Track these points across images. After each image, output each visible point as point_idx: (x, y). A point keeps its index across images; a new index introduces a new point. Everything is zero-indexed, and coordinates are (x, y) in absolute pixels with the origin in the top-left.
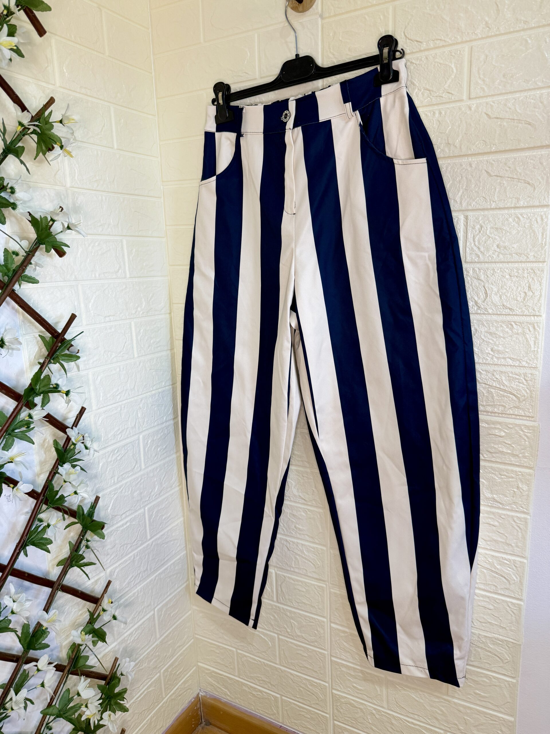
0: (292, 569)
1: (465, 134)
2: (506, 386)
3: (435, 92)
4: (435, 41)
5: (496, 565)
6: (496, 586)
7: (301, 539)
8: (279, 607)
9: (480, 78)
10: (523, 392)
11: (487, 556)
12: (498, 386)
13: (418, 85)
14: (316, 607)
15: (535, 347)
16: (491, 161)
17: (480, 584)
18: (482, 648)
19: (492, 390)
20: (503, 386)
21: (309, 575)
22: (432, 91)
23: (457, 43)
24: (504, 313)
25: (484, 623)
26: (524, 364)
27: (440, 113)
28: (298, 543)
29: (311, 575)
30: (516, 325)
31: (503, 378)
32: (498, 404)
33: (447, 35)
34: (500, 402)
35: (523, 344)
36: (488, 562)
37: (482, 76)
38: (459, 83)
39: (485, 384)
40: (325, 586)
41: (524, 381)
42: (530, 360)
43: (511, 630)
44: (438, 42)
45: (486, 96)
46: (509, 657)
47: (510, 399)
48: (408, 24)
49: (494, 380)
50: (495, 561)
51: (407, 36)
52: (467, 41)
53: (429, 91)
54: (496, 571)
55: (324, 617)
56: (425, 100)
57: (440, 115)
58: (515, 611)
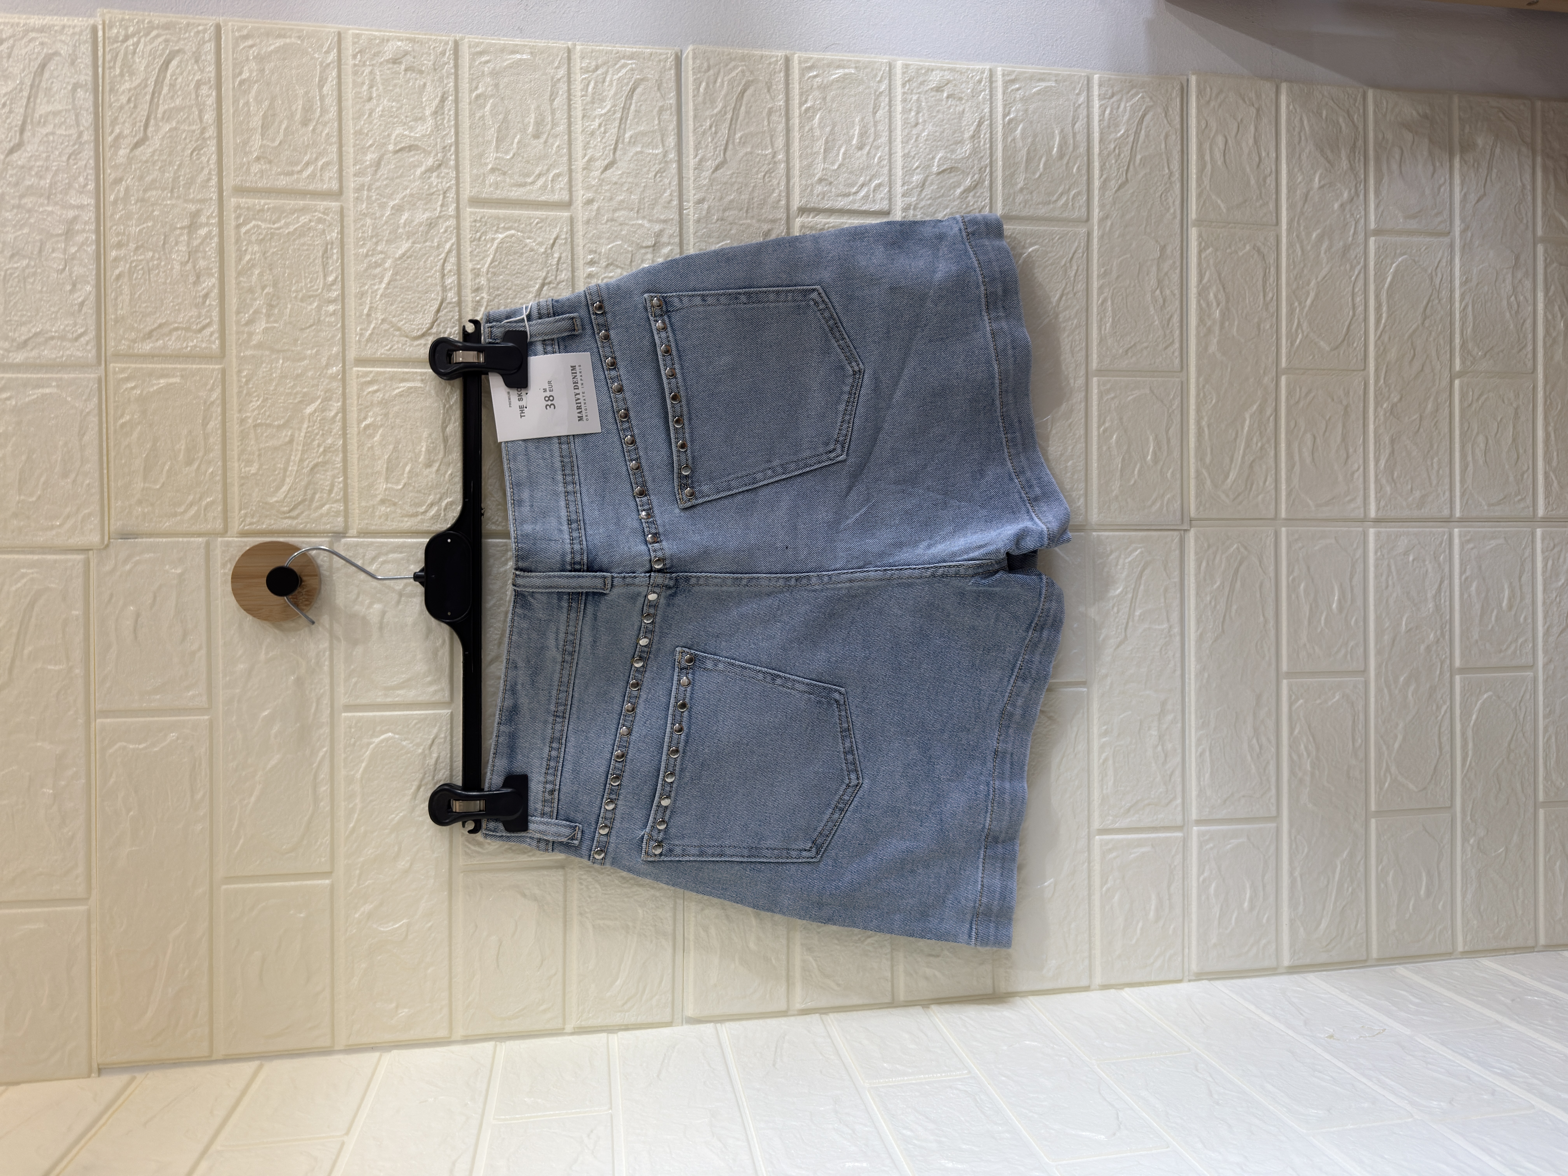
1: (638, 212)
2: (1127, 130)
3: (548, 273)
9: (533, 183)
10: (1134, 101)
12: (1129, 146)
15: (1049, 81)
16: (697, 159)
19: (1139, 157)
20: (1128, 137)
23: (458, 228)
24: (988, 135)
26: (1082, 99)
30: (1009, 114)
31: (1112, 136)
32: (1163, 146)
33: (438, 247)
34: (1160, 144)
35: (1045, 101)
37: (529, 180)
38: (537, 223)
39: (1128, 169)
41: (1115, 98)
42: (1074, 89)
44: (448, 267)
45: (570, 171)
47: (1151, 124)
49: (1119, 155)
52: (458, 208)
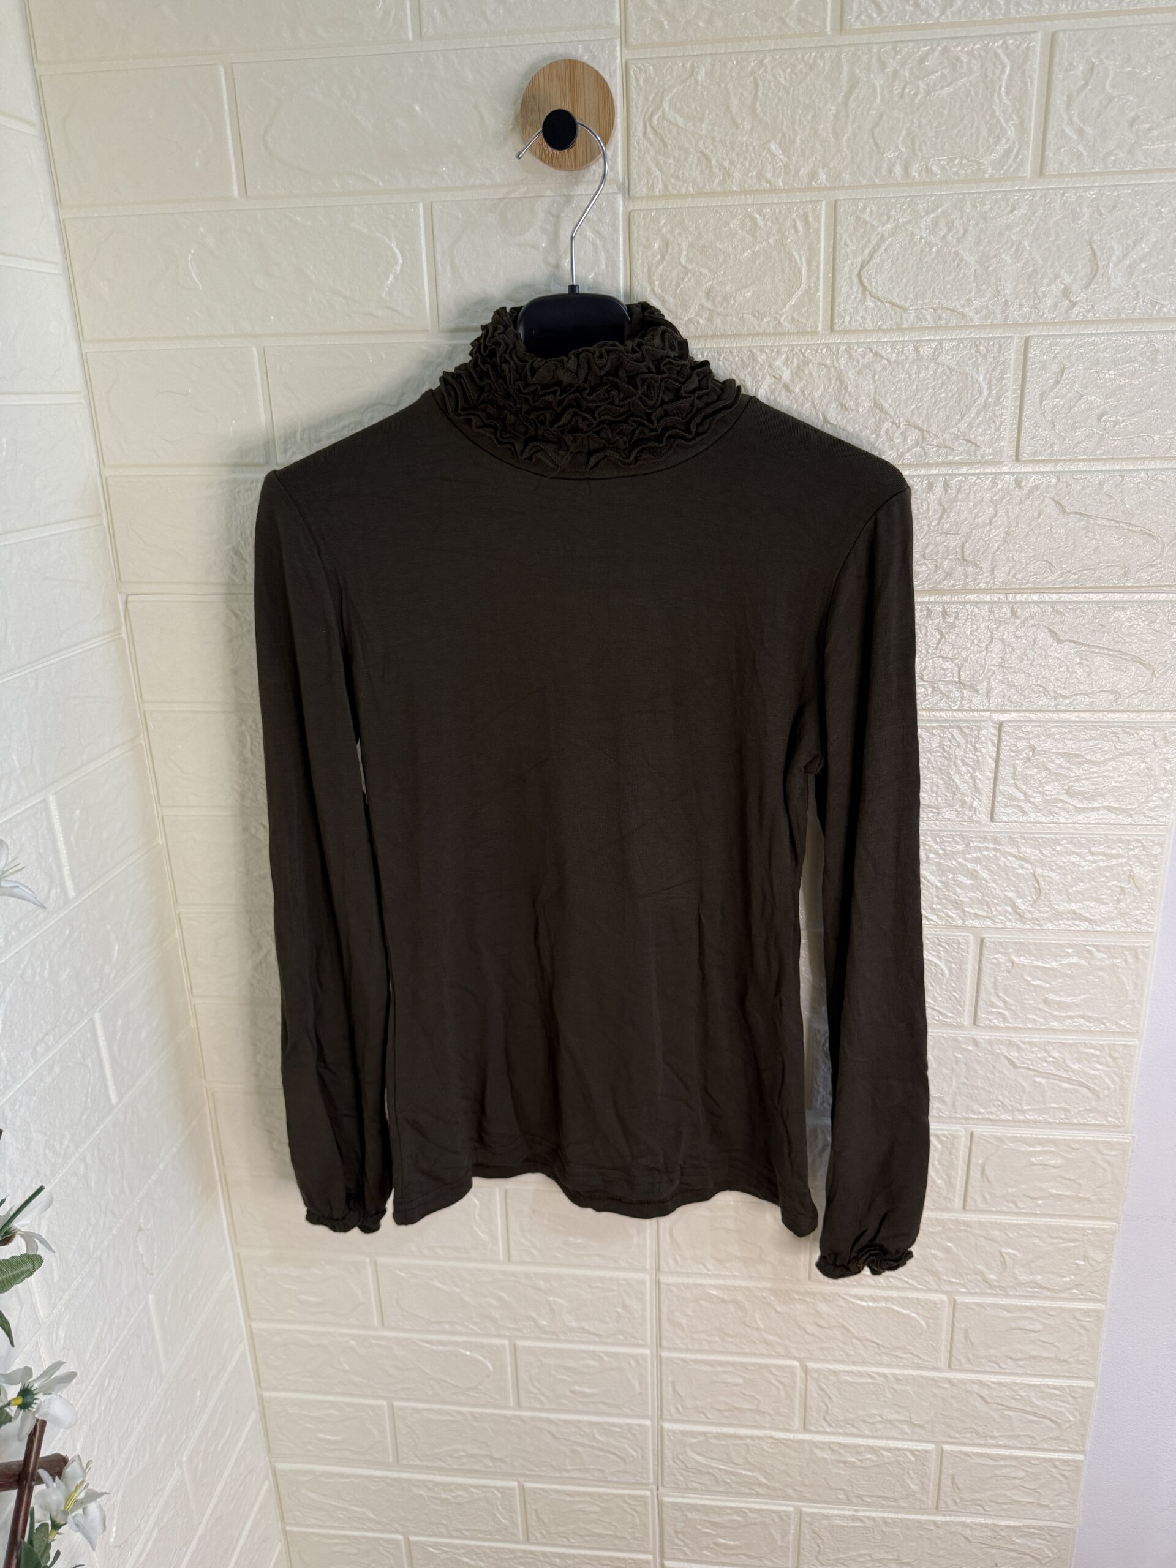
0: (566, 1475)
2: (1073, 1071)
3: (936, 435)
4: (940, 311)
5: (1034, 1400)
6: (1032, 1437)
7: (588, 1413)
8: (532, 1552)
9: (1044, 416)
10: (1107, 1080)
11: (1016, 1388)
12: (1055, 1072)
13: (892, 413)
14: (628, 1537)
15: (1134, 993)
17: (1001, 1438)
18: (998, 1548)
19: (1043, 1081)
20: (1066, 1071)
21: (609, 1479)
22: (928, 432)
23: (994, 326)
24: (1076, 928)
25: (1005, 1503)
26: (1112, 1027)
27: (946, 486)
28: (579, 1422)
29: (615, 1479)
30: (1100, 951)
31: (1068, 1056)
32: (1055, 1106)
33: (969, 301)
34: (1055, 1103)
35: (1111, 988)
36: (1018, 1397)
37: (1048, 413)
38: (995, 422)
39: (1029, 1069)
40: (648, 1493)
41: (1110, 1060)
42: (1124, 1019)
43: (1060, 1508)
44: (945, 315)
45: (1059, 461)
46: (1053, 1553)
47: (1079, 1095)
48: (871, 256)
49: (1046, 1061)
50: (1033, 1394)
51: (869, 287)
52: (1016, 324)
53: (921, 430)
54: (1036, 1410)
55: (646, 1552)
56: (909, 450)
57: (946, 491)
58: (1068, 1474)
